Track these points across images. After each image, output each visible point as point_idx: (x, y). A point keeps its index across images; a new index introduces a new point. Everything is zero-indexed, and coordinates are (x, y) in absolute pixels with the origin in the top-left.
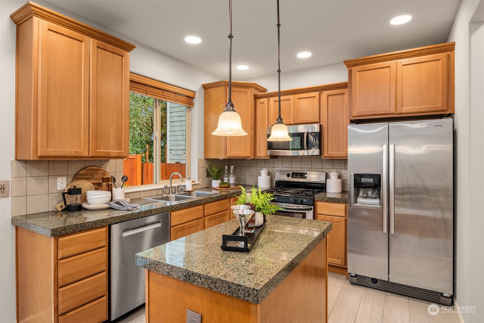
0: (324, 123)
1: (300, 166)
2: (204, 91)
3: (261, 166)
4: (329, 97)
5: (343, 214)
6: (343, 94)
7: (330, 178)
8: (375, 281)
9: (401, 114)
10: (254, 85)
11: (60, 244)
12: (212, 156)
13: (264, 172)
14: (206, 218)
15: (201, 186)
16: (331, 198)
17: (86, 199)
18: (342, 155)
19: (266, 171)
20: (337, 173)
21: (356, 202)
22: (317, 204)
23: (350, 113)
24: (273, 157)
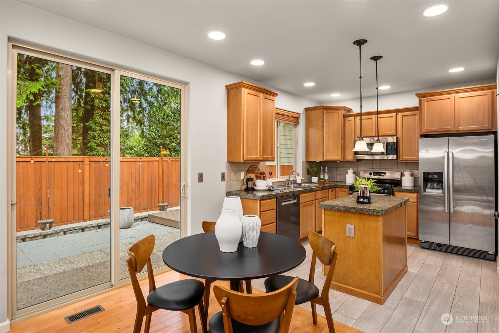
0: (400, 135)
1: (380, 167)
2: (306, 113)
3: (347, 167)
4: (404, 117)
5: (415, 200)
6: (415, 115)
7: (404, 176)
8: (439, 245)
9: (459, 131)
10: (344, 108)
11: (261, 204)
12: (312, 159)
13: (350, 171)
14: (316, 201)
15: (304, 181)
16: (406, 189)
17: (255, 184)
18: (414, 159)
19: (352, 171)
20: (409, 172)
21: (425, 192)
22: (395, 193)
23: (421, 130)
24: (359, 160)
